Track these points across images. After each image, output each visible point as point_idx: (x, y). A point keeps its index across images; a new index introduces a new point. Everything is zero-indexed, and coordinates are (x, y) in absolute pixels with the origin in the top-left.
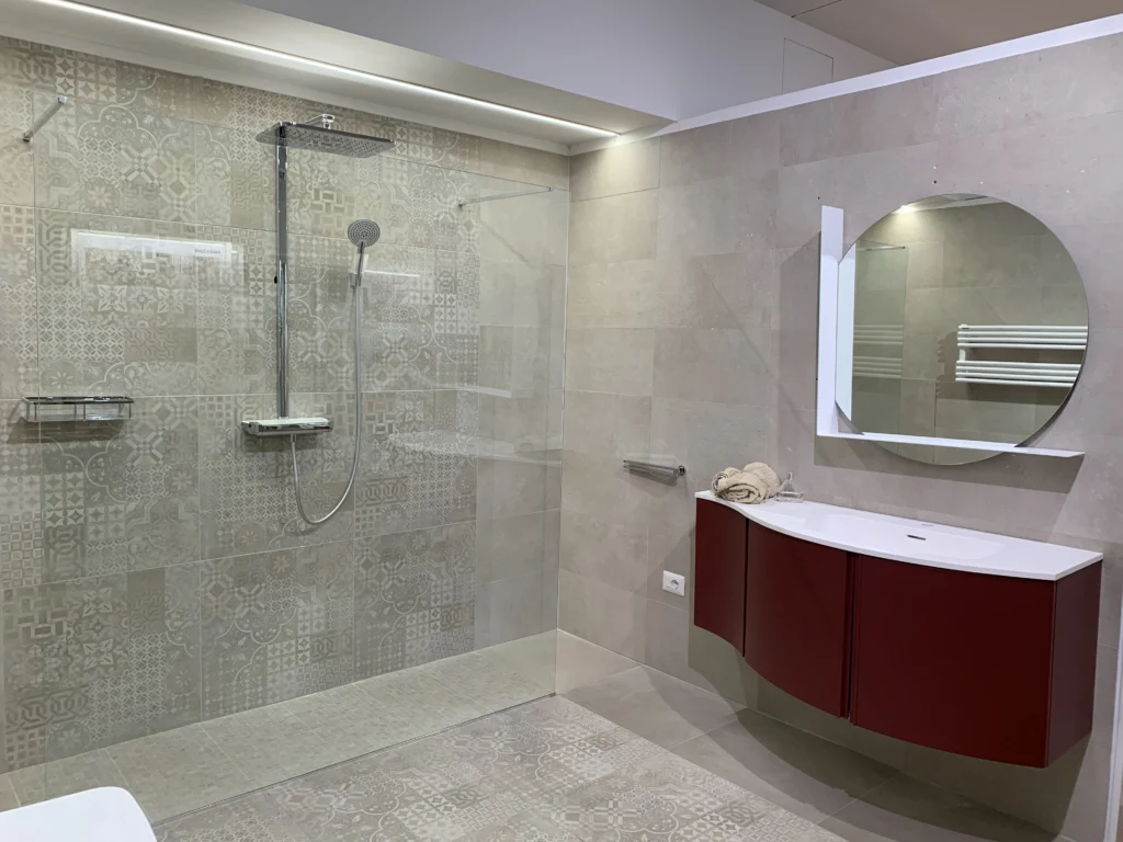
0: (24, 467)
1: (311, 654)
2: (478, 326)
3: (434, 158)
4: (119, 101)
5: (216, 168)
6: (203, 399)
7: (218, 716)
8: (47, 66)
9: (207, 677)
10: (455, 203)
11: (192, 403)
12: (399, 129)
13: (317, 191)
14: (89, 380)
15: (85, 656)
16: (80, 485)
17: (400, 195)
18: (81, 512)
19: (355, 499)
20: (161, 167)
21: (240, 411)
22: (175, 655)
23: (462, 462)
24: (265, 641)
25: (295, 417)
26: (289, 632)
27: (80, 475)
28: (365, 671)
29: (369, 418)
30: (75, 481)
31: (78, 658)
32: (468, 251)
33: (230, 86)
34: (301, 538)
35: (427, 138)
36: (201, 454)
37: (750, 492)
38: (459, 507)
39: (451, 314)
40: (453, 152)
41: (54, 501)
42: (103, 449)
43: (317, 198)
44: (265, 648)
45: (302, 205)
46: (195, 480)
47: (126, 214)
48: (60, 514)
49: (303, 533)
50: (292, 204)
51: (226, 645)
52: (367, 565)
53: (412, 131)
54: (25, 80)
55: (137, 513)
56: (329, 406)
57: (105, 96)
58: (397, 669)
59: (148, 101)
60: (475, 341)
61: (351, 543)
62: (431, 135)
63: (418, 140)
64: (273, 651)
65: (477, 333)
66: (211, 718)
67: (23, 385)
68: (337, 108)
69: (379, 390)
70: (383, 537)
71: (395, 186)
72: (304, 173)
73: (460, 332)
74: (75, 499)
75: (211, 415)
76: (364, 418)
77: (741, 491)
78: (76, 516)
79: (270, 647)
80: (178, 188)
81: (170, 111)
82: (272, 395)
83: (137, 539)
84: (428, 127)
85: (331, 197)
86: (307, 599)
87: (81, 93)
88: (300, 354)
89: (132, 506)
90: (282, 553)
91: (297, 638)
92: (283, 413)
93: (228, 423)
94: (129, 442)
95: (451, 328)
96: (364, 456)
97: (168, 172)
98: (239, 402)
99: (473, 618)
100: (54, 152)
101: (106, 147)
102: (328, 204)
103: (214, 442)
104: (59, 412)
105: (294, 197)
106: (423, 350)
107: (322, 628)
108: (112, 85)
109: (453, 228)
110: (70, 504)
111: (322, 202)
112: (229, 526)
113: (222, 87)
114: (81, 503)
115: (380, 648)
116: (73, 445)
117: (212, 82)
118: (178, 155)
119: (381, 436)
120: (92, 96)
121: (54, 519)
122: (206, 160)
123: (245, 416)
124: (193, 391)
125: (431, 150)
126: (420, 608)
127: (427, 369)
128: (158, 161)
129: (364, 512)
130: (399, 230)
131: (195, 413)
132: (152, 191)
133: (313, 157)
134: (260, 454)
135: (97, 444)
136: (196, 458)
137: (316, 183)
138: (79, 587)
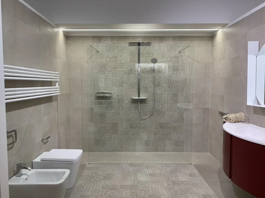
0: (97, 103)
1: (145, 144)
2: (184, 78)
3: (173, 43)
4: (111, 43)
5: (127, 52)
6: (124, 93)
7: (126, 152)
8: (101, 39)
9: (125, 144)
10: (179, 51)
11: (123, 94)
12: (164, 38)
13: (146, 54)
14: (106, 90)
15: (105, 136)
16: (105, 107)
17: (164, 52)
18: (105, 111)
19: (154, 114)
20: (118, 53)
21: (131, 96)
22: (119, 138)
23: (180, 109)
24: (136, 139)
25: (141, 97)
26: (140, 139)
27: (105, 105)
28: (156, 150)
29: (157, 98)
30: (104, 106)
31: (104, 136)
32: (182, 62)
33: (130, 36)
34: (143, 121)
35: (171, 39)
36: (124, 103)
37: (230, 120)
38: (179, 119)
39: (177, 76)
40: (178, 41)
41: (101, 109)
42: (108, 101)
43: (146, 55)
44: (135, 141)
45: (143, 57)
46: (123, 108)
47: (112, 62)
48: (102, 111)
49: (143, 120)
50: (141, 56)
51: (128, 139)
52: (156, 128)
53: (168, 38)
54: (98, 42)
55: (113, 113)
56: (148, 95)
57: (109, 42)
58: (164, 152)
59: (116, 42)
60: (183, 82)
61: (153, 123)
62: (172, 38)
63: (169, 39)
64: (137, 142)
65: (184, 80)
66: (125, 152)
67: (97, 90)
68: (151, 36)
69: (159, 93)
70: (160, 123)
71: (163, 50)
72: (144, 50)
73: (179, 80)
74: (104, 109)
75: (126, 96)
76: (156, 98)
77: (228, 119)
78: (104, 112)
79: (136, 141)
80: (121, 56)
81: (119, 43)
82: (137, 93)
83: (114, 117)
84: (172, 36)
85: (149, 54)
86: (144, 133)
87: (106, 43)
88: (142, 85)
89: (113, 111)
90: (139, 123)
91: (142, 140)
92: (139, 97)
93: (129, 98)
94: (112, 100)
95: (177, 79)
96: (156, 106)
97: (119, 54)
98: (131, 94)
99: (183, 144)
100: (102, 53)
101: (109, 51)
102: (148, 56)
103: (127, 101)
104: (102, 95)
105: (142, 55)
106: (169, 84)
107: (147, 139)
108: (110, 40)
109: (178, 57)
110: (103, 110)
111: (147, 55)
112: (129, 117)
113: (128, 37)
114: (105, 110)
115: (160, 146)
116: (104, 100)
117: (127, 36)
118: (121, 50)
119: (159, 102)
120: (107, 43)
121: (101, 112)
122: (125, 51)
123: (132, 97)
124: (123, 92)
125: (172, 41)
126: (169, 140)
127: (171, 88)
128: (117, 52)
129: (156, 117)
130: (164, 59)
131: (123, 96)
132: (116, 57)
133: (145, 47)
134: (135, 104)
135: (108, 100)
136: (123, 104)
137: (146, 52)
138: (104, 124)
